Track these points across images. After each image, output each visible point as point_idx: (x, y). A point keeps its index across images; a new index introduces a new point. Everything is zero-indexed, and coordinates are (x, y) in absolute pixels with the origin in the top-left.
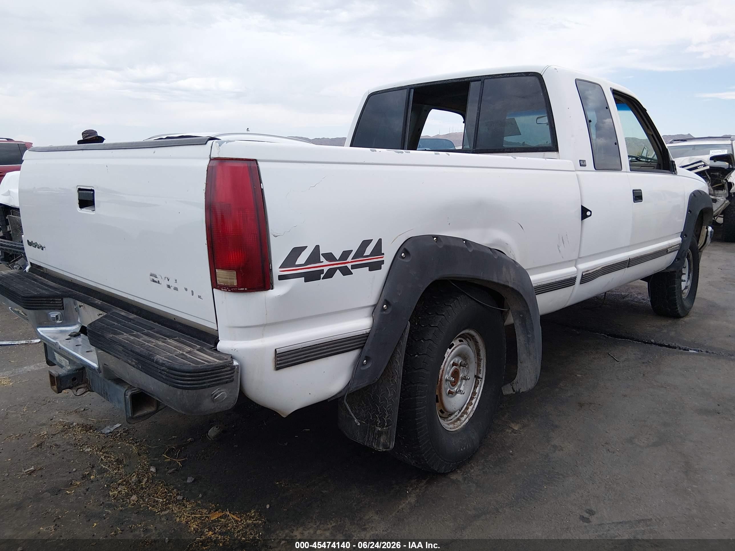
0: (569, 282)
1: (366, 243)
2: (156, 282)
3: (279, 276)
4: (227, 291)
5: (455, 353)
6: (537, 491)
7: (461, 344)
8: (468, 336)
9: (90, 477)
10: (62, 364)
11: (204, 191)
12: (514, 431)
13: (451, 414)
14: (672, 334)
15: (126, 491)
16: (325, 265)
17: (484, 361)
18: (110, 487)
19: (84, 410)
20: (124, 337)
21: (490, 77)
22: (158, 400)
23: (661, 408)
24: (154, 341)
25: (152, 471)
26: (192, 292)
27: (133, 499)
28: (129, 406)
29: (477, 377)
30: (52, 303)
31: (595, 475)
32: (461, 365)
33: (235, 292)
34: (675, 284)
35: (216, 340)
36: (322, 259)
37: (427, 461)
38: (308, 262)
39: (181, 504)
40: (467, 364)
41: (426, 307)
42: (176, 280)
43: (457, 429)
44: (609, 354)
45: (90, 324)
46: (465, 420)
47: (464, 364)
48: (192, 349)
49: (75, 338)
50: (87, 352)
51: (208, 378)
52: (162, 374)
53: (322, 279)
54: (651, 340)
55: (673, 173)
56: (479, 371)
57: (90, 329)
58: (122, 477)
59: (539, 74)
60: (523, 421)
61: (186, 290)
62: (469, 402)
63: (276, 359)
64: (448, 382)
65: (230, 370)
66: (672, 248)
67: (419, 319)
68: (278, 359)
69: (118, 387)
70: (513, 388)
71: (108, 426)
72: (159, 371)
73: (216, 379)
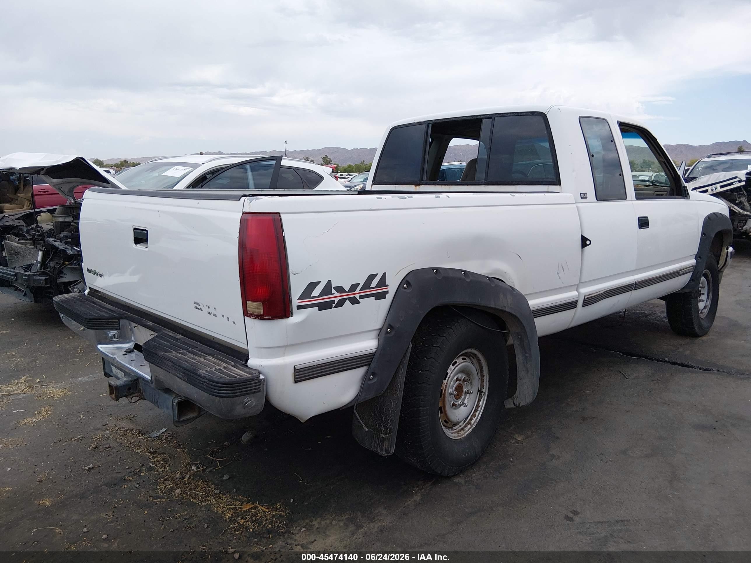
0: (571, 305)
1: (372, 277)
2: (198, 309)
3: (297, 306)
4: (256, 318)
5: (458, 369)
6: (530, 493)
7: (464, 362)
8: (471, 354)
9: (140, 474)
10: (118, 376)
11: (238, 239)
12: (517, 441)
13: (455, 424)
14: (688, 352)
15: (171, 485)
16: (336, 296)
17: (486, 377)
18: (158, 482)
19: (134, 416)
20: (173, 354)
21: (500, 115)
22: (199, 405)
23: (660, 424)
24: (197, 358)
25: (193, 470)
26: (228, 318)
27: (178, 492)
28: (176, 412)
29: (480, 391)
30: (111, 324)
31: (585, 481)
32: (464, 381)
33: (262, 319)
34: (691, 304)
35: (246, 358)
36: (334, 291)
37: (431, 464)
38: (321, 294)
39: (217, 497)
40: (470, 379)
41: (430, 329)
42: (215, 308)
43: (461, 437)
44: (620, 372)
45: (145, 343)
46: (468, 430)
47: (467, 380)
48: (227, 365)
49: (130, 354)
50: (141, 366)
51: (240, 389)
52: (204, 385)
53: (334, 308)
54: (665, 359)
55: (685, 198)
56: (482, 386)
57: (145, 347)
58: (168, 474)
59: (543, 113)
60: (527, 432)
61: (223, 316)
62: (473, 414)
63: (295, 374)
64: (452, 395)
65: (257, 383)
66: (685, 270)
67: (424, 339)
68: (297, 374)
69: (166, 396)
70: (513, 402)
71: (155, 430)
72: (202, 383)
73: (246, 389)
